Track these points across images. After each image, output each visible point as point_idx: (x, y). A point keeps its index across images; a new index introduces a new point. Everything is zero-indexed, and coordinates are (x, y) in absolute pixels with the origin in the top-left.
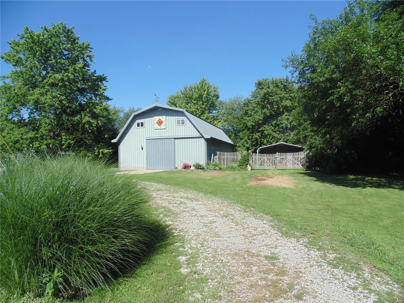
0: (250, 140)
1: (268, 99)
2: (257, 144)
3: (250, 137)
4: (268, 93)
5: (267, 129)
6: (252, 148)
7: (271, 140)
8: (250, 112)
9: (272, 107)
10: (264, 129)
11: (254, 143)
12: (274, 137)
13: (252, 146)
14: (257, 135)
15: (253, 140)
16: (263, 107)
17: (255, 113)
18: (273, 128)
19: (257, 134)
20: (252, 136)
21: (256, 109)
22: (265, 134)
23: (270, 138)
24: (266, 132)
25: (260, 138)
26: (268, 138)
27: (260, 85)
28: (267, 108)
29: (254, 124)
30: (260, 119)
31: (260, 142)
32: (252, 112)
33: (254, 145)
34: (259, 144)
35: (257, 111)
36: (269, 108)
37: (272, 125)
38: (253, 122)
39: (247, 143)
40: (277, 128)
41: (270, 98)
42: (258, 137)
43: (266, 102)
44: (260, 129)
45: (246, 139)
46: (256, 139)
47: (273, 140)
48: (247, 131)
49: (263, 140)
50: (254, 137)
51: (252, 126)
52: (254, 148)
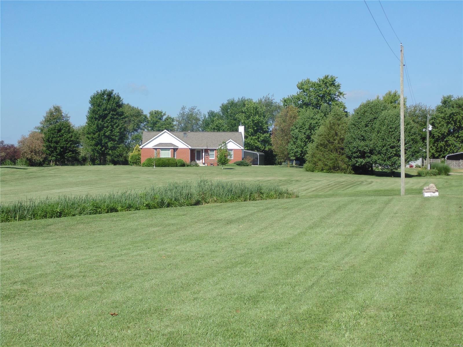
0: (435, 147)
1: (453, 118)
2: (441, 151)
3: (436, 145)
4: (453, 113)
5: (451, 139)
6: (437, 154)
7: (453, 148)
8: (436, 125)
9: (455, 124)
10: (448, 139)
11: (439, 150)
12: (455, 146)
13: (436, 152)
14: (442, 144)
15: (438, 147)
16: (448, 123)
17: (440, 126)
18: (455, 139)
19: (442, 142)
20: (437, 145)
21: (442, 123)
22: (449, 143)
23: (452, 146)
24: (450, 142)
25: (444, 146)
26: (451, 146)
27: (446, 102)
28: (452, 124)
29: (440, 135)
30: (445, 132)
31: (444, 149)
32: (438, 125)
33: (438, 151)
34: (443, 150)
35: (443, 125)
36: (453, 124)
37: (454, 136)
38: (439, 133)
39: (433, 149)
40: (458, 139)
41: (454, 117)
42: (443, 145)
43: (451, 120)
44: (445, 140)
45: (432, 146)
46: (441, 147)
47: (455, 148)
48: (432, 139)
49: (446, 147)
50: (439, 145)
51: (438, 136)
52: (439, 153)
